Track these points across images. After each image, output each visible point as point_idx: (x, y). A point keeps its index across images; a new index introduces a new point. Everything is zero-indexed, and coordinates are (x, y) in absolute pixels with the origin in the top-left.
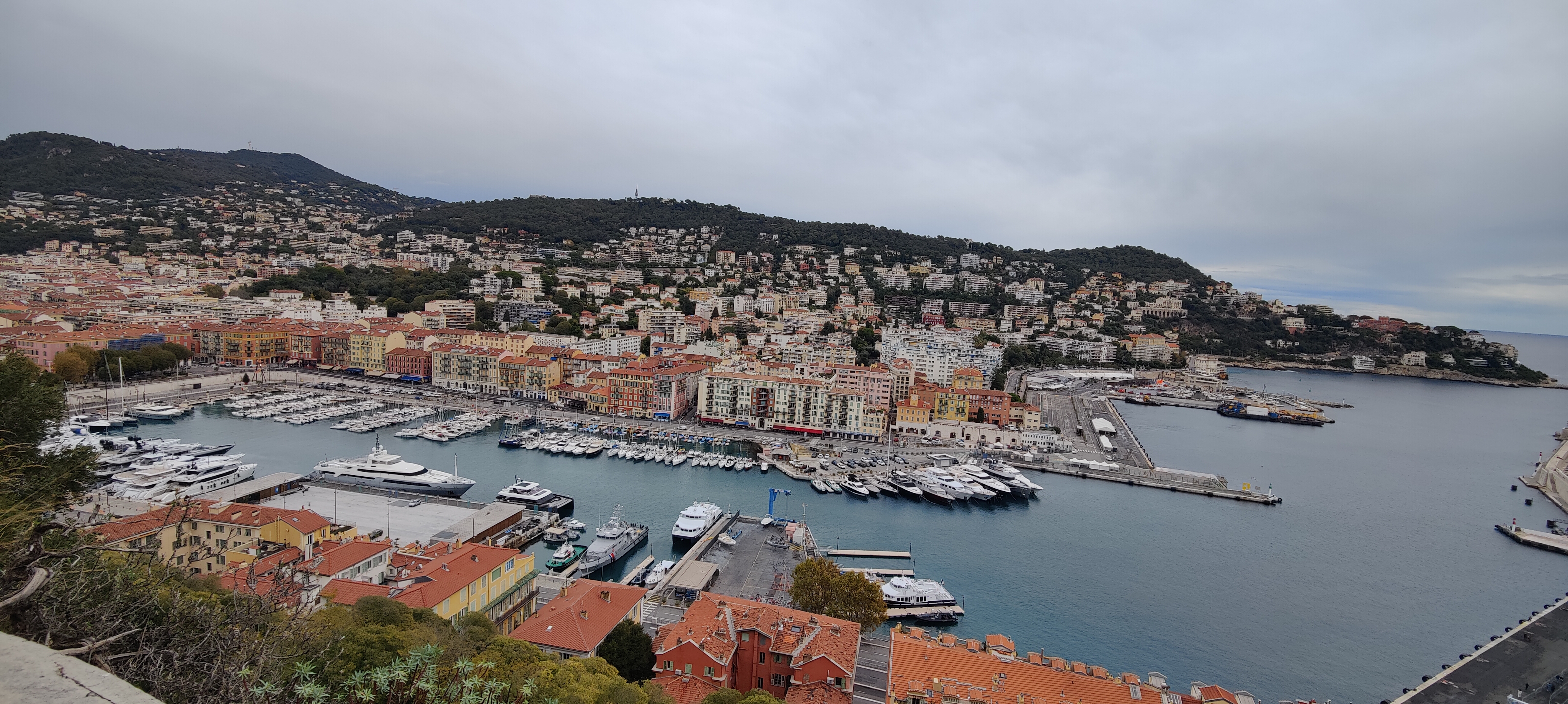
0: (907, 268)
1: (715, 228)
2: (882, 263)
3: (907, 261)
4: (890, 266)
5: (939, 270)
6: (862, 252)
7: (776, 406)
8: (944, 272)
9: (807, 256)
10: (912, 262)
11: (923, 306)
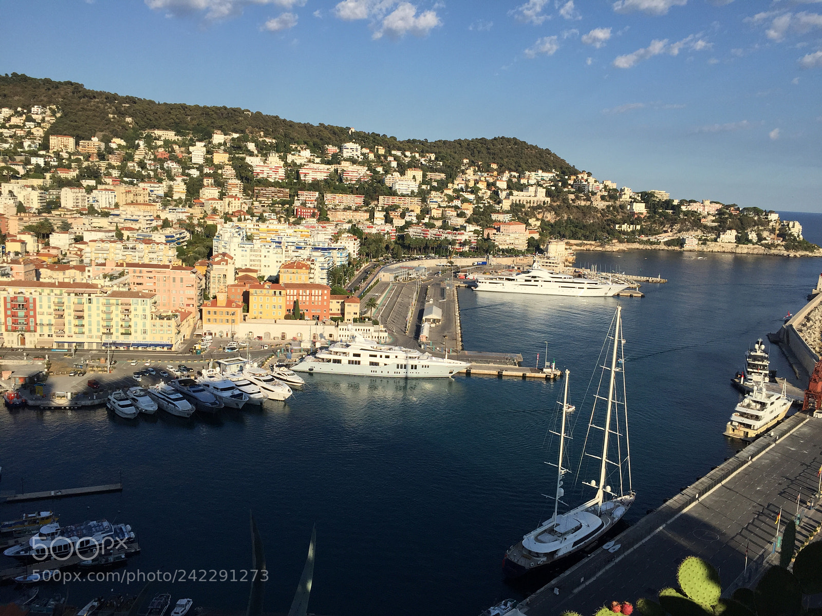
0: (283, 158)
1: (50, 109)
2: (256, 152)
3: (283, 149)
4: (265, 156)
5: (318, 160)
6: (233, 139)
7: (38, 317)
8: (323, 162)
9: (167, 143)
10: (288, 151)
11: (296, 198)
